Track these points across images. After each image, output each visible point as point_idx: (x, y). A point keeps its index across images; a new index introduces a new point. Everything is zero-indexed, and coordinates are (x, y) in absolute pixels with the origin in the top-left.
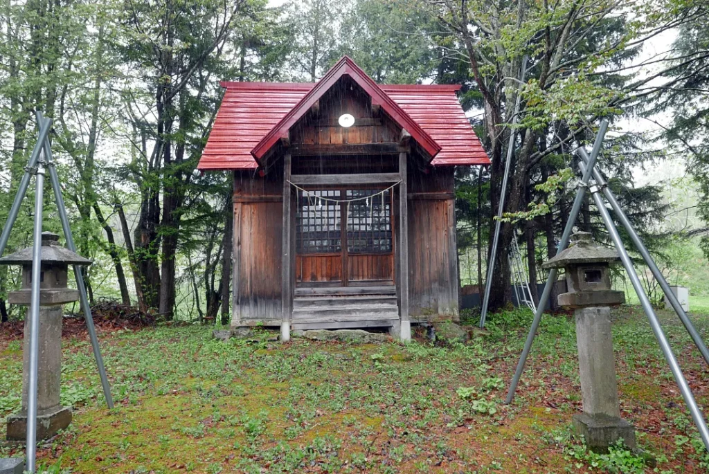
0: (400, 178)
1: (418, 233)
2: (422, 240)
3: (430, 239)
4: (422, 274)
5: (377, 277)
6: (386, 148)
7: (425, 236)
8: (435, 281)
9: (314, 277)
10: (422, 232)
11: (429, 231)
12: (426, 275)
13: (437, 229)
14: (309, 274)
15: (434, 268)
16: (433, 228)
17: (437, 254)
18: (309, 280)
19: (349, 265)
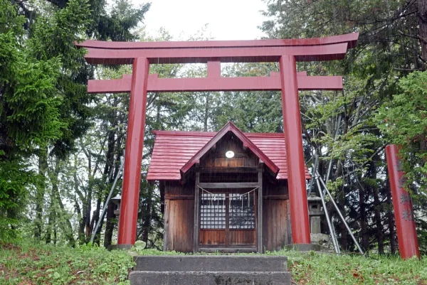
0: (259, 185)
1: (270, 219)
2: (272, 222)
3: (276, 222)
4: (272, 240)
5: (246, 242)
6: (251, 169)
7: (274, 219)
8: (279, 245)
9: (210, 242)
10: (272, 217)
11: (276, 217)
12: (274, 241)
13: (281, 216)
14: (207, 240)
15: (279, 238)
16: (279, 215)
17: (280, 230)
18: (206, 244)
19: (230, 236)
